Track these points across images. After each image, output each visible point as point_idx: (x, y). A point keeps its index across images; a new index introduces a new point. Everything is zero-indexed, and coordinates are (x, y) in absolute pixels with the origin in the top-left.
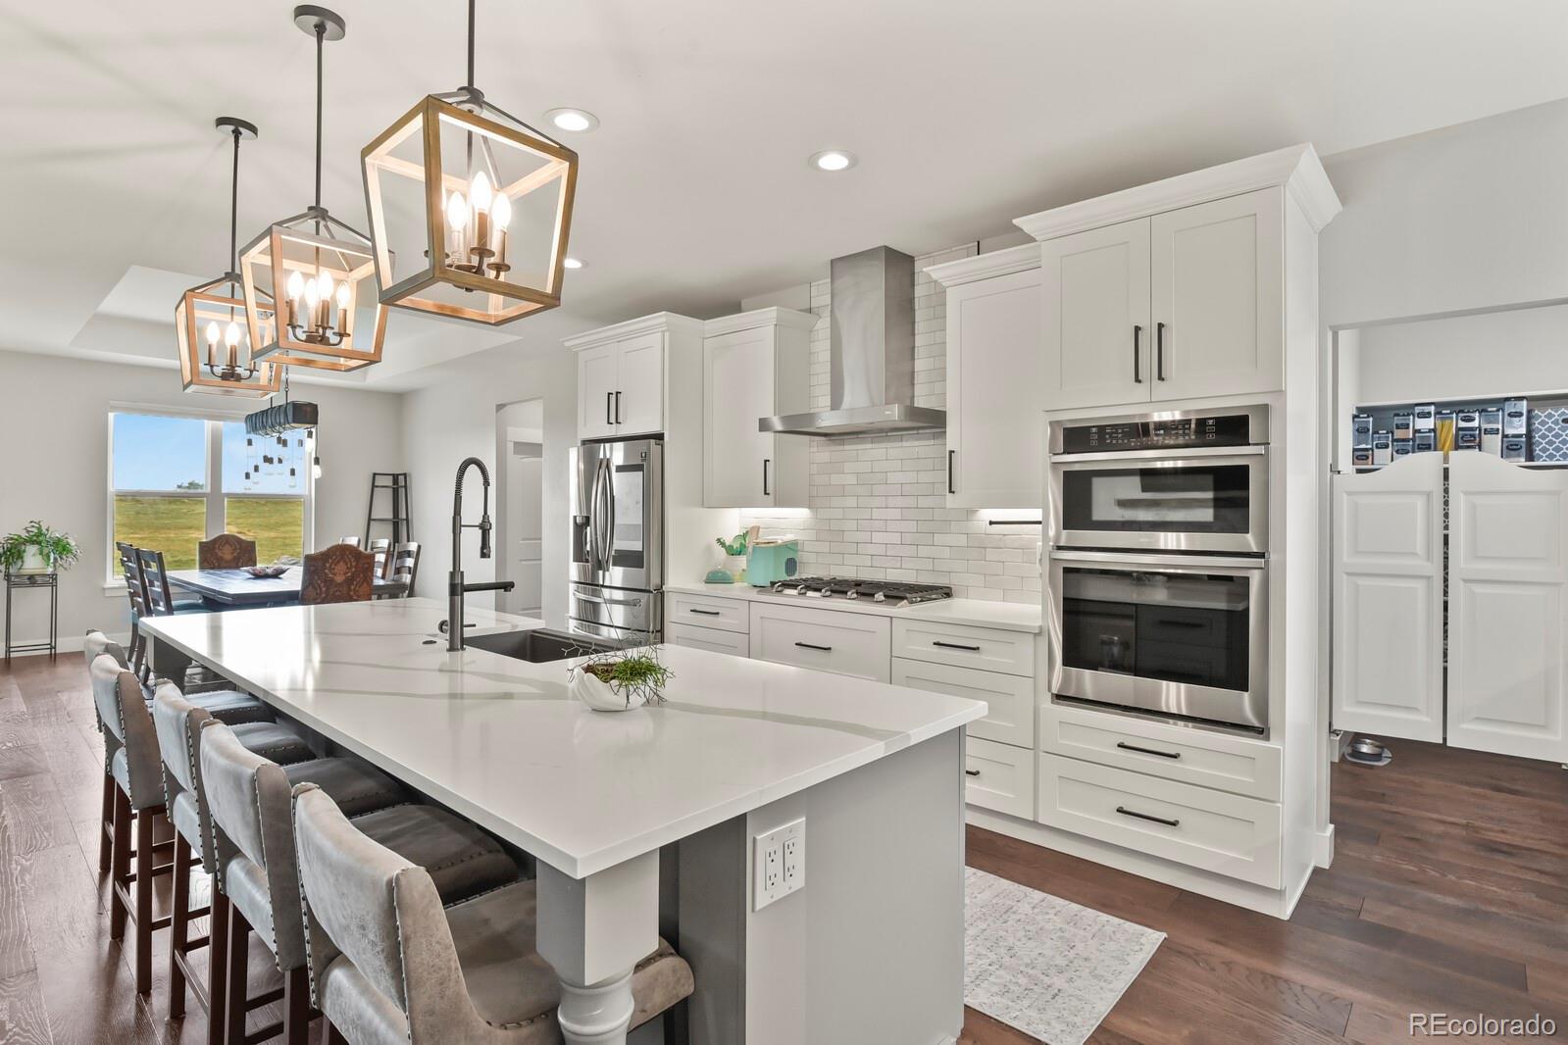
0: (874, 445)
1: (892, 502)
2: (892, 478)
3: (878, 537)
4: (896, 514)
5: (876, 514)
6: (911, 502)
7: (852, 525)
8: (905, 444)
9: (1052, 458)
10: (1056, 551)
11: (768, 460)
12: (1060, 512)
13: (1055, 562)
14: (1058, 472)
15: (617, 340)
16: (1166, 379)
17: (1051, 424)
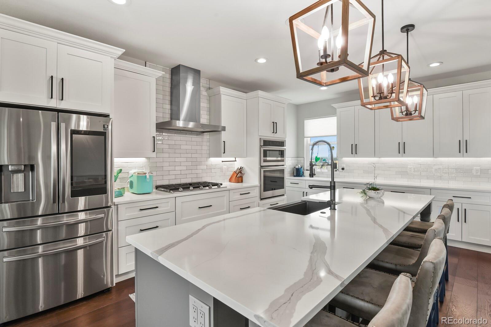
1: (182, 155)
2: (183, 147)
3: (177, 168)
4: (184, 160)
5: (177, 160)
6: (189, 155)
7: (166, 164)
9: (261, 146)
10: (262, 167)
11: (154, 137)
12: (262, 158)
13: (262, 169)
14: (262, 149)
15: (59, 42)
16: (276, 133)
17: (260, 139)
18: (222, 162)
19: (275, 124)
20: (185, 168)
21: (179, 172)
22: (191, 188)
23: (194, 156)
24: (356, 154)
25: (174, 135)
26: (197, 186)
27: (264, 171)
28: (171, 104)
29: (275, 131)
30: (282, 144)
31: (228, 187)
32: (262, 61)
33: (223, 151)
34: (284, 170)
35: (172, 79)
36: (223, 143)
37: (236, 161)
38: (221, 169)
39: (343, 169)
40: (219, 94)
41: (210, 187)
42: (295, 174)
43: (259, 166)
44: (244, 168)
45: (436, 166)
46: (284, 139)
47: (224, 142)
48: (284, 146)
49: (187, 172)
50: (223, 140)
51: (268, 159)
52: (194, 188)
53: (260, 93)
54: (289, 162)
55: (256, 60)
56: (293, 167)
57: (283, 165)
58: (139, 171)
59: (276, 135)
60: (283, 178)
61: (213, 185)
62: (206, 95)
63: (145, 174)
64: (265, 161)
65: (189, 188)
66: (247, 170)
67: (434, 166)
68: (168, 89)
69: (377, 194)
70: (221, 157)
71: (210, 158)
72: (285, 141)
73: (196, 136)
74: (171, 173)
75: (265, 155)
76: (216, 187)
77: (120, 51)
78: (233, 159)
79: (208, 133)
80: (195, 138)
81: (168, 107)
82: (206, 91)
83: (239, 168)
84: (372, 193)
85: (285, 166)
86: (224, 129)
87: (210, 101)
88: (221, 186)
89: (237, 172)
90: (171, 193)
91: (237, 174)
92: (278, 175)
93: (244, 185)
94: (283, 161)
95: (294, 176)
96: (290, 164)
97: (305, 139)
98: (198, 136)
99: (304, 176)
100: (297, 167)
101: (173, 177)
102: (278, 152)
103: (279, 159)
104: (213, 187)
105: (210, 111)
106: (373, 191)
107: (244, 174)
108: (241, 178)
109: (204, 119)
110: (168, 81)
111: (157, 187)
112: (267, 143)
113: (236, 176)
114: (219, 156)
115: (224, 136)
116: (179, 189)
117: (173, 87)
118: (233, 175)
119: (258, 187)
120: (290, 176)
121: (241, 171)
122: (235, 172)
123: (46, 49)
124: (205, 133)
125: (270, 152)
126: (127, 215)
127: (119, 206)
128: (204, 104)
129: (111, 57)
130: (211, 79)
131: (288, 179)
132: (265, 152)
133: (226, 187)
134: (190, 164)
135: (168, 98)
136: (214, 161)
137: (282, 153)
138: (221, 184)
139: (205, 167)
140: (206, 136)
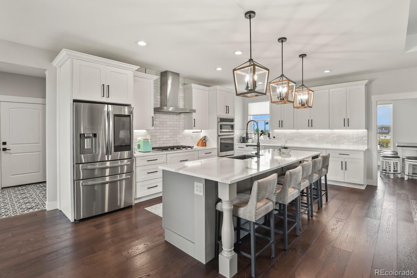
0: (164, 115)
1: (168, 128)
2: (168, 123)
3: (164, 136)
4: (169, 131)
5: (164, 131)
6: (172, 128)
7: (158, 134)
8: (170, 115)
9: (218, 122)
10: (219, 136)
11: (153, 117)
12: (219, 130)
13: (219, 137)
14: (219, 124)
15: (106, 65)
16: (228, 113)
17: (218, 117)
18: (193, 132)
19: (228, 107)
20: (169, 136)
21: (165, 139)
22: (175, 149)
23: (175, 128)
24: (282, 127)
25: (162, 115)
26: (178, 148)
27: (220, 138)
28: (161, 96)
29: (227, 112)
30: (232, 120)
31: (197, 149)
32: (219, 69)
33: (193, 126)
34: (233, 138)
35: (161, 79)
36: (193, 120)
37: (201, 132)
38: (192, 137)
39: (274, 137)
40: (191, 88)
41: (186, 148)
42: (242, 142)
43: (217, 135)
44: (207, 137)
45: (332, 135)
46: (234, 117)
47: (195, 119)
48: (233, 122)
49: (171, 139)
50: (193, 118)
51: (223, 130)
52: (177, 149)
53: (218, 87)
54: (237, 133)
55: (215, 69)
56: (240, 136)
57: (233, 135)
58: (144, 138)
59: (228, 115)
60: (233, 144)
61: (188, 147)
62: (183, 88)
63: (148, 140)
64: (221, 132)
65: (174, 149)
66: (209, 137)
67: (331, 135)
68: (159, 86)
69: (286, 150)
70: (192, 129)
71: (184, 130)
72: (235, 118)
73: (176, 116)
74: (161, 139)
75: (221, 128)
76: (190, 148)
77: (137, 67)
78: (200, 131)
79: (184, 114)
80: (175, 117)
81: (159, 97)
82: (182, 86)
83: (204, 136)
84: (283, 150)
85: (234, 136)
86: (195, 111)
87: (184, 92)
88: (193, 148)
89: (203, 139)
90: (164, 152)
91: (203, 141)
92: (230, 142)
93: (207, 147)
94: (233, 132)
95: (241, 143)
96: (239, 134)
97: (249, 117)
98: (177, 116)
99: (248, 143)
100: (243, 136)
101: (162, 142)
102: (230, 126)
103: (231, 130)
104: (188, 149)
105: (185, 98)
106: (284, 149)
107: (207, 140)
108: (205, 143)
109: (181, 105)
110: (159, 80)
111: (153, 149)
112: (222, 120)
113: (202, 142)
114: (191, 128)
115: (194, 115)
116: (168, 149)
117: (162, 84)
118: (200, 141)
119: (216, 149)
120: (239, 143)
121: (205, 138)
122: (201, 139)
123: (100, 69)
124: (181, 114)
125: (224, 126)
126: (141, 163)
127: (136, 158)
128: (181, 95)
129: (132, 71)
130: (185, 78)
131: (237, 145)
132: (221, 126)
133: (196, 149)
134: (172, 133)
135: (159, 91)
136: (187, 132)
137: (232, 127)
138: (193, 147)
139: (181, 136)
140: (182, 115)
